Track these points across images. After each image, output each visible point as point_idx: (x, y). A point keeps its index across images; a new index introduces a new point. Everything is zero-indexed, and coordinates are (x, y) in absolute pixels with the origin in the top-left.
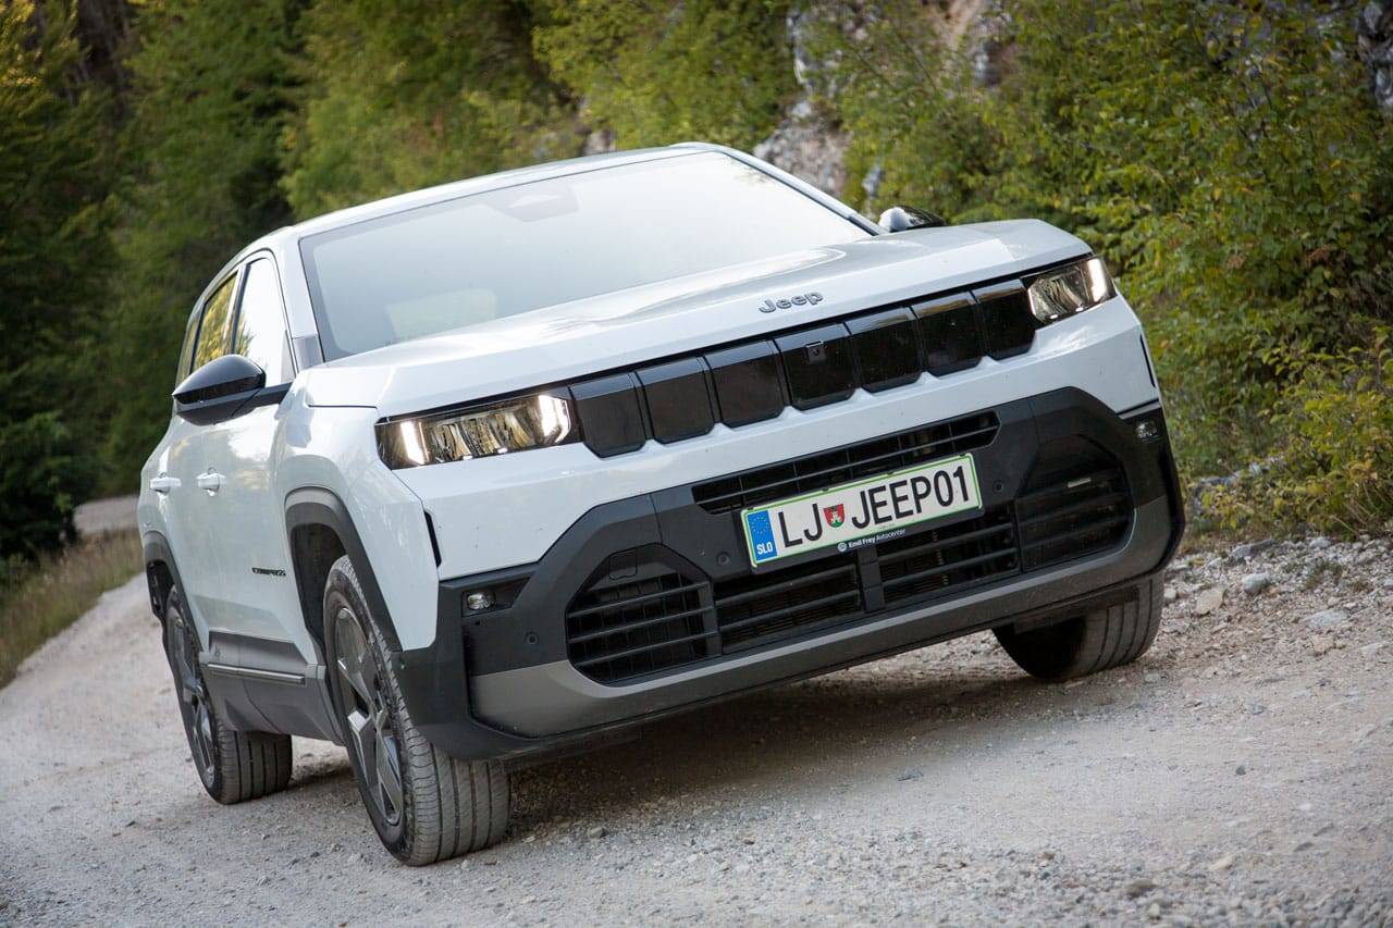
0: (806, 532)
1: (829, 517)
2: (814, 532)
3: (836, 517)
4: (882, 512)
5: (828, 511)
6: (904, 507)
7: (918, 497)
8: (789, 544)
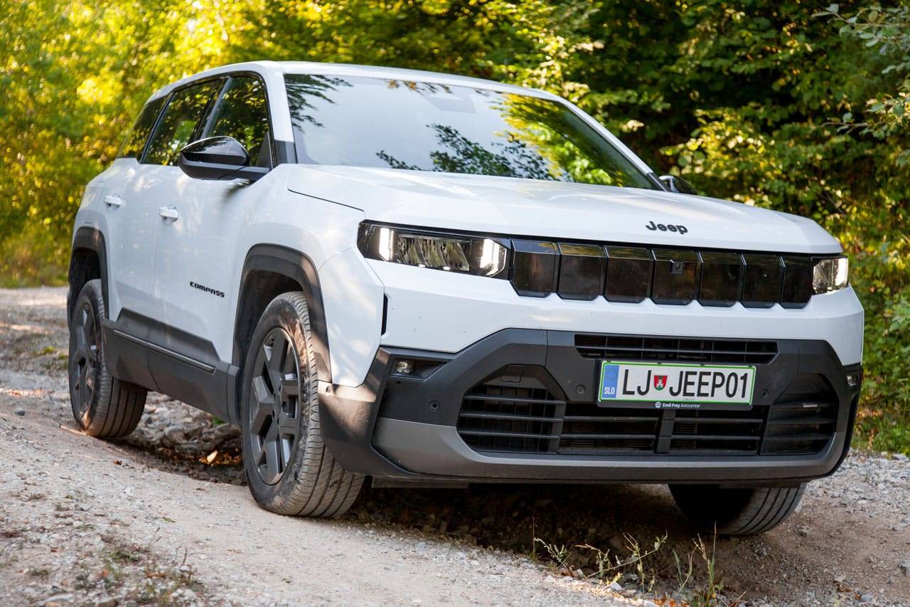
0: (639, 388)
1: (656, 382)
2: (643, 390)
3: (660, 383)
4: (690, 389)
5: (657, 378)
6: (704, 389)
7: (715, 386)
8: (625, 392)
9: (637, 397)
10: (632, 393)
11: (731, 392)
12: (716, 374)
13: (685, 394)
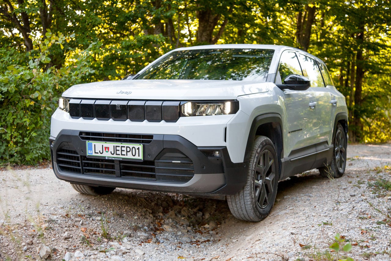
0: (100, 151)
1: (105, 149)
2: (101, 152)
3: (107, 150)
4: (118, 152)
5: (106, 148)
6: (123, 153)
7: (127, 152)
8: (95, 153)
9: (99, 155)
10: (98, 153)
11: (134, 154)
12: (127, 147)
13: (116, 154)
